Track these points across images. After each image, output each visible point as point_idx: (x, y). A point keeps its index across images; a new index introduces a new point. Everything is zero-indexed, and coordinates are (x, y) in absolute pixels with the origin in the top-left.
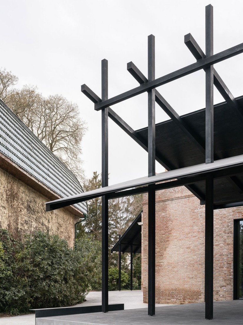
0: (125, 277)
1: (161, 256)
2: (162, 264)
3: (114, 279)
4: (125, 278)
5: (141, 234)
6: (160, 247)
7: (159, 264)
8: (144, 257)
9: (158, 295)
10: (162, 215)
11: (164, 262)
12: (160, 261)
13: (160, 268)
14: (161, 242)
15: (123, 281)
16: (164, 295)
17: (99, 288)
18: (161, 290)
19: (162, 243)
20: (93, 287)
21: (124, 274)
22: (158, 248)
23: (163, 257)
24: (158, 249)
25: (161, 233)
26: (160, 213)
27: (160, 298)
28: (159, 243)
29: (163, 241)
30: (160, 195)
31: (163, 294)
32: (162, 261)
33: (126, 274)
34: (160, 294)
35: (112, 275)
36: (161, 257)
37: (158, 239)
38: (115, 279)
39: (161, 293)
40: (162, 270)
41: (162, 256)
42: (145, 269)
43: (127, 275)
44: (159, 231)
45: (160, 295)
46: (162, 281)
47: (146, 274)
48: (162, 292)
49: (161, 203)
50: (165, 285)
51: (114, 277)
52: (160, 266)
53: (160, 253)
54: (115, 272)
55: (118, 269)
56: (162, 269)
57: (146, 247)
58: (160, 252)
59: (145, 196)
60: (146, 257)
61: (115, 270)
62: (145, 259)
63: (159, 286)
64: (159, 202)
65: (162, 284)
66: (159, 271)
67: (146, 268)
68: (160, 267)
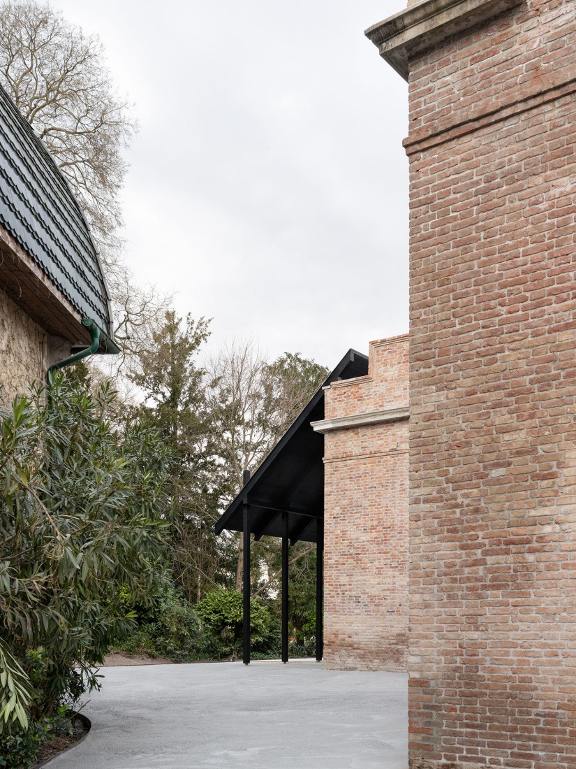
0: (259, 617)
1: (544, 478)
2: (548, 529)
3: (227, 624)
4: (261, 621)
5: (323, 465)
6: (532, 416)
7: (521, 530)
8: (418, 492)
9: (518, 737)
10: (555, 192)
11: (562, 517)
12: (533, 513)
13: (531, 558)
14: (544, 383)
15: (255, 631)
16: (562, 741)
17: (178, 652)
18: (536, 705)
19: (552, 392)
20: (160, 649)
21: (257, 609)
22: (515, 424)
23: (560, 481)
24: (523, 434)
25: (548, 321)
26: (539, 180)
27: (531, 757)
28: (530, 391)
29: (556, 378)
30: (540, 53)
31: (550, 732)
32: (546, 511)
33: (262, 608)
34: (530, 731)
35: (219, 612)
36: (544, 483)
37: (522, 364)
38: (231, 624)
39: (537, 722)
40: (549, 574)
41: (553, 476)
42: (424, 564)
43: (266, 612)
44: (525, 309)
45: (530, 739)
46: (548, 646)
47: (427, 597)
48: (549, 715)
49: (548, 107)
50: (567, 673)
51: (226, 618)
52: (535, 545)
53: (537, 460)
54: (231, 603)
55: (238, 591)
56: (549, 569)
57: (428, 428)
58: (533, 451)
59: (430, 90)
60: (428, 490)
61: (230, 595)
62: (426, 501)
63: (523, 680)
64: (532, 103)
65: (551, 664)
66: (528, 578)
67: (428, 559)
68: (532, 551)
